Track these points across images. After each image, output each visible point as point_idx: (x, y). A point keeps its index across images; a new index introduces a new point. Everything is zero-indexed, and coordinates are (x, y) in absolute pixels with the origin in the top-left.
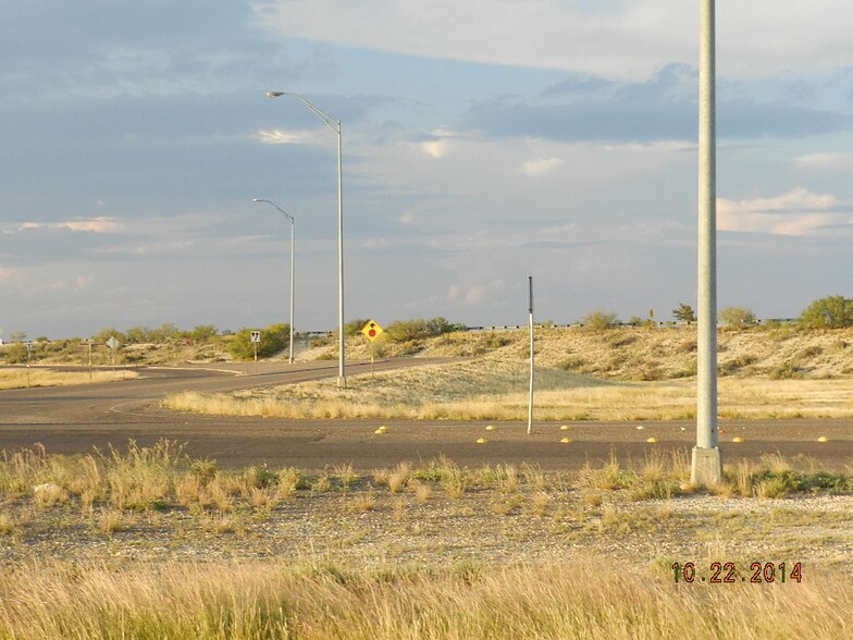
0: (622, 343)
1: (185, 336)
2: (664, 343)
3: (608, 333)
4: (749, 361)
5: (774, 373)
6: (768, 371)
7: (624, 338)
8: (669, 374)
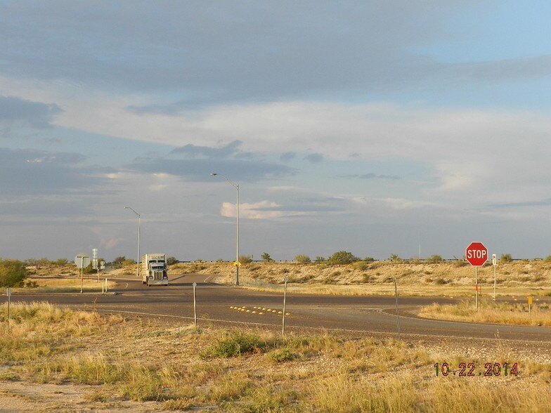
0: (255, 269)
1: (53, 263)
2: (273, 269)
3: (248, 265)
4: (311, 277)
5: (324, 282)
6: (321, 281)
7: (255, 267)
8: (278, 282)
